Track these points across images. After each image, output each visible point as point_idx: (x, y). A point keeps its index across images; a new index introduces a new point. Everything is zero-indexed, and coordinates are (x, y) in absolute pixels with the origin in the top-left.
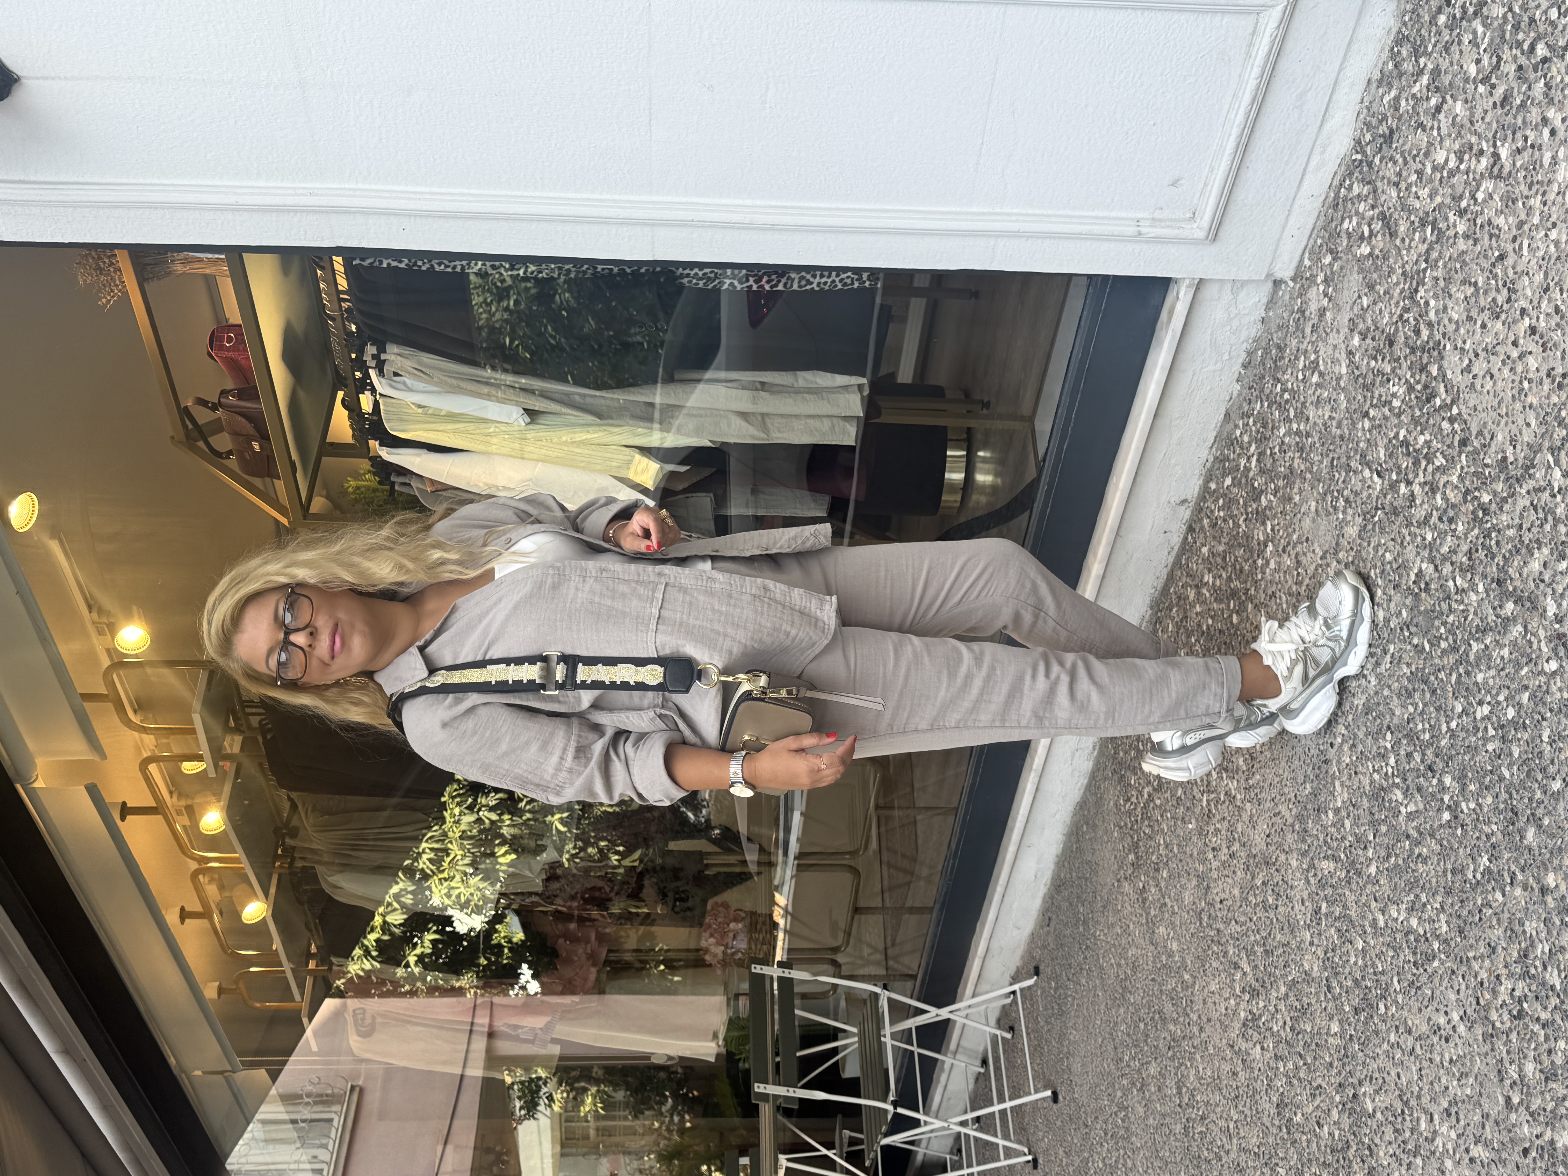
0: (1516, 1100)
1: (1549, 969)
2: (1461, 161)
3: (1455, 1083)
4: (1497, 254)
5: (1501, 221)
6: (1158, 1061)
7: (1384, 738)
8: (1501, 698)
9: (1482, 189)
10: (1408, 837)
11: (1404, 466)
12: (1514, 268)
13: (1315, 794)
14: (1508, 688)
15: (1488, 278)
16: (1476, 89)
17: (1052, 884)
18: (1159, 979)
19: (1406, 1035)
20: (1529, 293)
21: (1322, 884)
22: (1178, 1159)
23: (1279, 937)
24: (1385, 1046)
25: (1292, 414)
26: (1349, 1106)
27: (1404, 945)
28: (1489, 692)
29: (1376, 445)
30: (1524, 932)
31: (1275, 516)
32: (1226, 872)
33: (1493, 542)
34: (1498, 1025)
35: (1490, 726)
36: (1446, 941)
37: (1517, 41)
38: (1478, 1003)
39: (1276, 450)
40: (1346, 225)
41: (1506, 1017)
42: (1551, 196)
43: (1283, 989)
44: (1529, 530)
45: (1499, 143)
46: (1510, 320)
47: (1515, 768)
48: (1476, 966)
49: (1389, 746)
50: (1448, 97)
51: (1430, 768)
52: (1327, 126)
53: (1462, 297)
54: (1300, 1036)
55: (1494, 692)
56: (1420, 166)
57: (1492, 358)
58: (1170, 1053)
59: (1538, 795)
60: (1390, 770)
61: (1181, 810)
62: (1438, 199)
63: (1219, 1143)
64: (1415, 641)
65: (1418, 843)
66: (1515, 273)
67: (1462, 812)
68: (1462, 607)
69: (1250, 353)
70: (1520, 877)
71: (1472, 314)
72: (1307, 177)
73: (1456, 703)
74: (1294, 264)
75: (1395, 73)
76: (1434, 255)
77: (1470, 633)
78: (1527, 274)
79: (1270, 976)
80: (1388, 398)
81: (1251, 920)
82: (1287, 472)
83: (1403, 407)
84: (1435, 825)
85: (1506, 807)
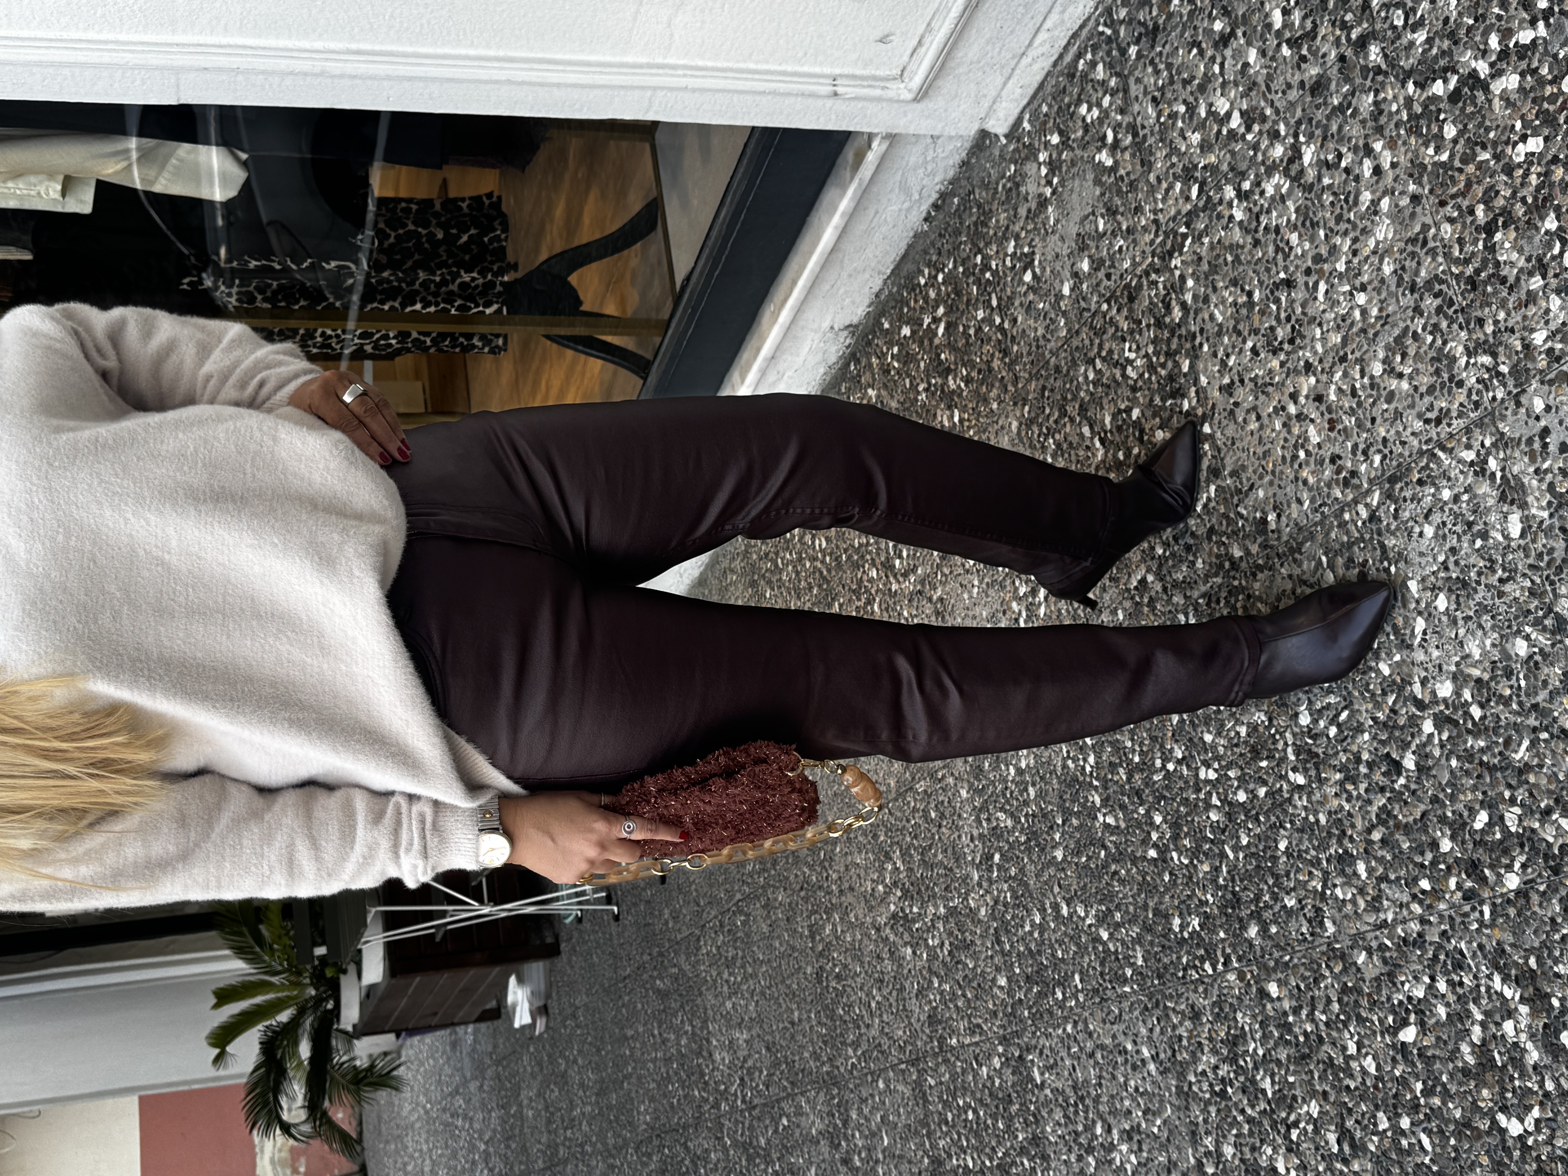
2: (1249, 129)
3: (1140, 1113)
4: (1282, 275)
5: (1294, 238)
6: (789, 892)
8: (1231, 774)
10: (1104, 847)
11: (1136, 451)
12: (1303, 305)
14: (1242, 769)
15: (1268, 299)
16: (1279, 45)
20: (1319, 348)
21: (996, 834)
23: (940, 857)
24: (1060, 1032)
25: (994, 301)
26: (1013, 1063)
27: (1090, 949)
28: (1218, 758)
29: (1102, 407)
30: (1235, 1019)
34: (1195, 1089)
35: (1214, 795)
36: (1140, 974)
39: (972, 332)
40: (1083, 110)
41: (1206, 1087)
43: (942, 910)
45: (1302, 139)
46: (1291, 365)
47: (1241, 855)
48: (1174, 1018)
50: (1239, 32)
51: (1138, 794)
53: (1231, 300)
54: (960, 967)
57: (1262, 398)
58: (803, 894)
59: (1267, 898)
60: (1088, 769)
62: (1212, 159)
65: (1116, 861)
66: (1304, 314)
67: (1172, 859)
69: (944, 197)
70: (1235, 964)
71: (1240, 327)
73: (1176, 746)
74: (1010, 122)
76: (1199, 225)
78: (1320, 325)
79: (928, 888)
80: (1122, 361)
81: (908, 821)
82: (984, 367)
83: (1140, 383)
84: (1138, 854)
85: (1226, 886)
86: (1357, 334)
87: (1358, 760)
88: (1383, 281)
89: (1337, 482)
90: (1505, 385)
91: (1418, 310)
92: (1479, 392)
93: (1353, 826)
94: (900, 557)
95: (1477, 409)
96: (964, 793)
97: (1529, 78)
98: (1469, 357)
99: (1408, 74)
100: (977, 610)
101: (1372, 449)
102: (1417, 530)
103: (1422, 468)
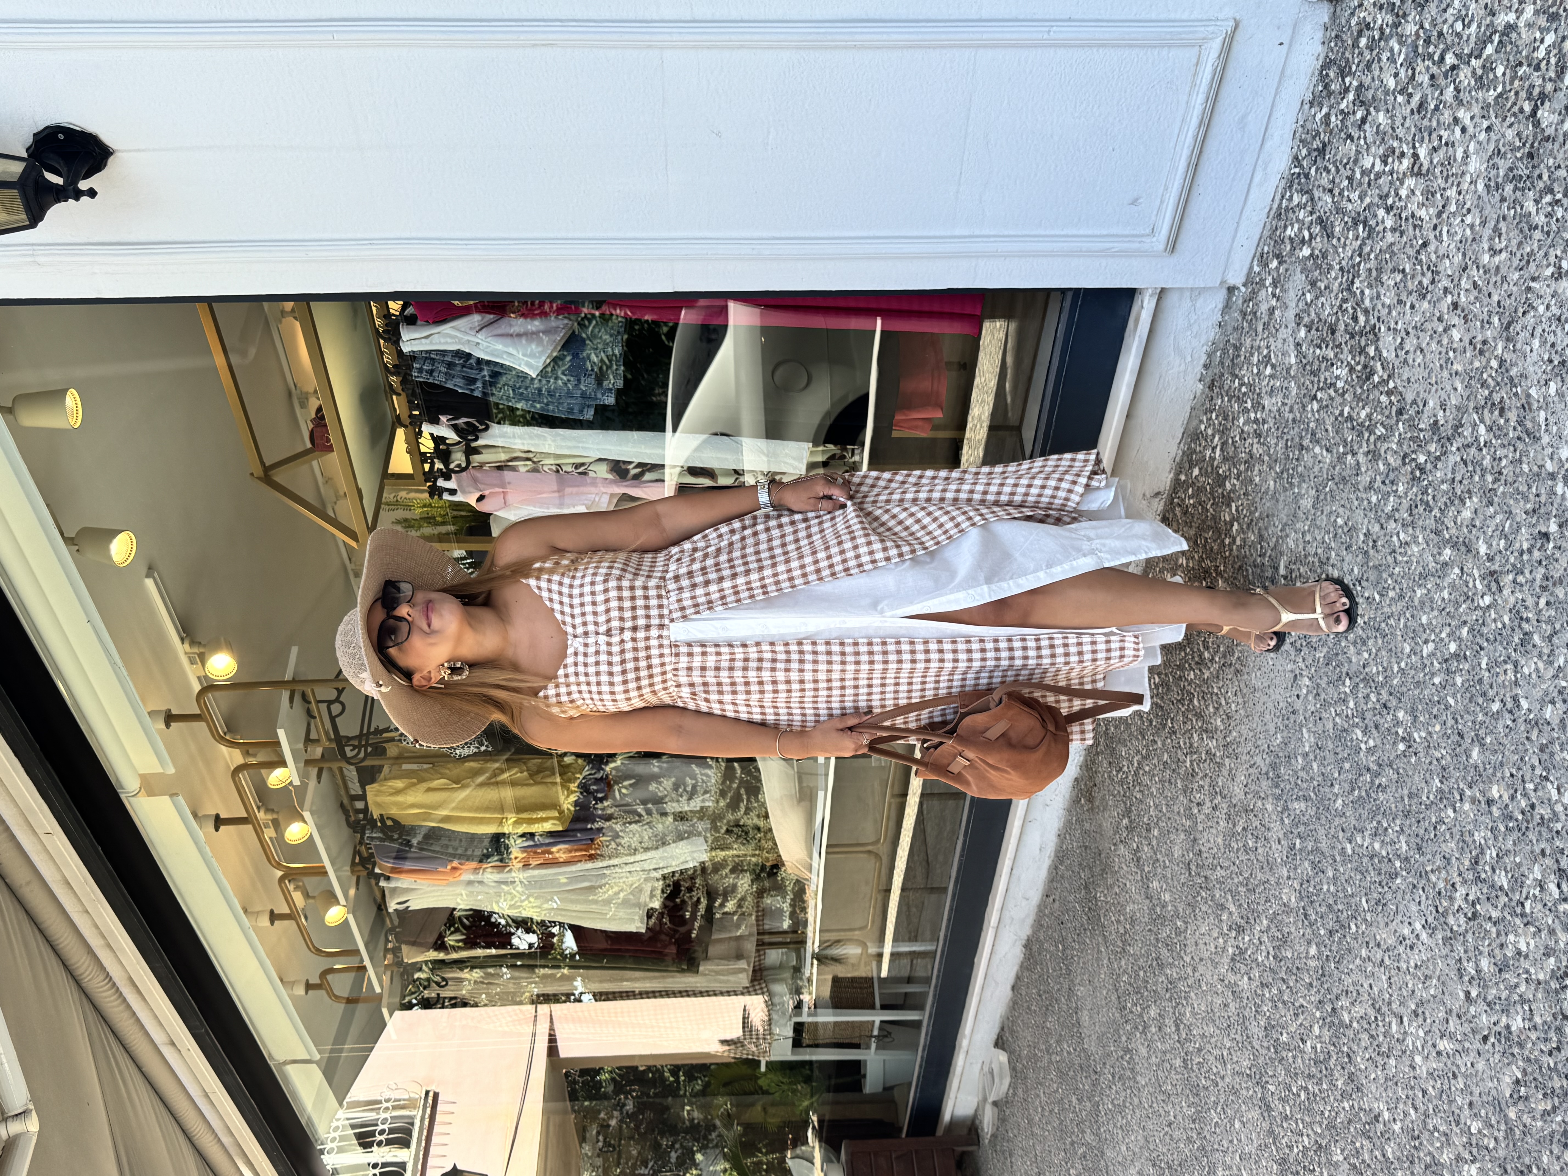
0: (1474, 994)
1: (1497, 872)
2: (1386, 164)
3: (1420, 986)
4: (1420, 242)
5: (1422, 213)
6: (1158, 1003)
7: (1344, 684)
9: (1405, 186)
11: (1349, 439)
12: (1435, 253)
13: (1285, 743)
14: (1450, 625)
15: (1414, 264)
16: (1395, 99)
17: (1057, 856)
18: (1155, 929)
19: (1376, 949)
20: (1450, 273)
21: (1296, 823)
22: (1179, 1091)
24: (1358, 961)
25: (1249, 405)
26: (1329, 1020)
27: (1370, 868)
28: (1432, 631)
29: (1325, 425)
30: (1474, 841)
31: (1239, 498)
32: (1209, 824)
33: (1430, 498)
34: (1455, 928)
35: (1435, 662)
36: (1407, 859)
37: (1429, 53)
38: (1437, 911)
39: (1237, 439)
40: (1289, 232)
41: (1462, 920)
42: (1465, 186)
44: (1461, 482)
45: (1417, 145)
46: (1435, 299)
47: (1459, 696)
48: (1433, 878)
49: (1347, 690)
50: (1372, 109)
51: (1385, 706)
52: (1268, 144)
53: (1393, 283)
54: (1282, 963)
55: (1437, 631)
56: (1350, 173)
57: (1421, 334)
58: (1168, 996)
61: (1168, 774)
62: (1368, 200)
63: (1215, 1070)
65: (1378, 775)
66: (1438, 257)
67: (1415, 741)
68: (1406, 559)
69: (1210, 355)
70: (1468, 793)
71: (1401, 298)
72: (1252, 191)
73: (1405, 645)
74: (1245, 271)
75: (1324, 93)
76: (1367, 249)
77: (1414, 581)
78: (1448, 256)
79: (1253, 912)
80: (1333, 381)
81: (1234, 864)
82: (1247, 457)
83: (1346, 388)
84: (1392, 757)
85: (1453, 732)
86: (1471, 245)
87: (1521, 552)
88: (1479, 197)
89: (1475, 356)
92: (1547, 224)
93: (1526, 608)
95: (1548, 236)
98: (1537, 205)
99: (1471, 56)
101: (1492, 315)
102: (1529, 349)
103: (1525, 303)
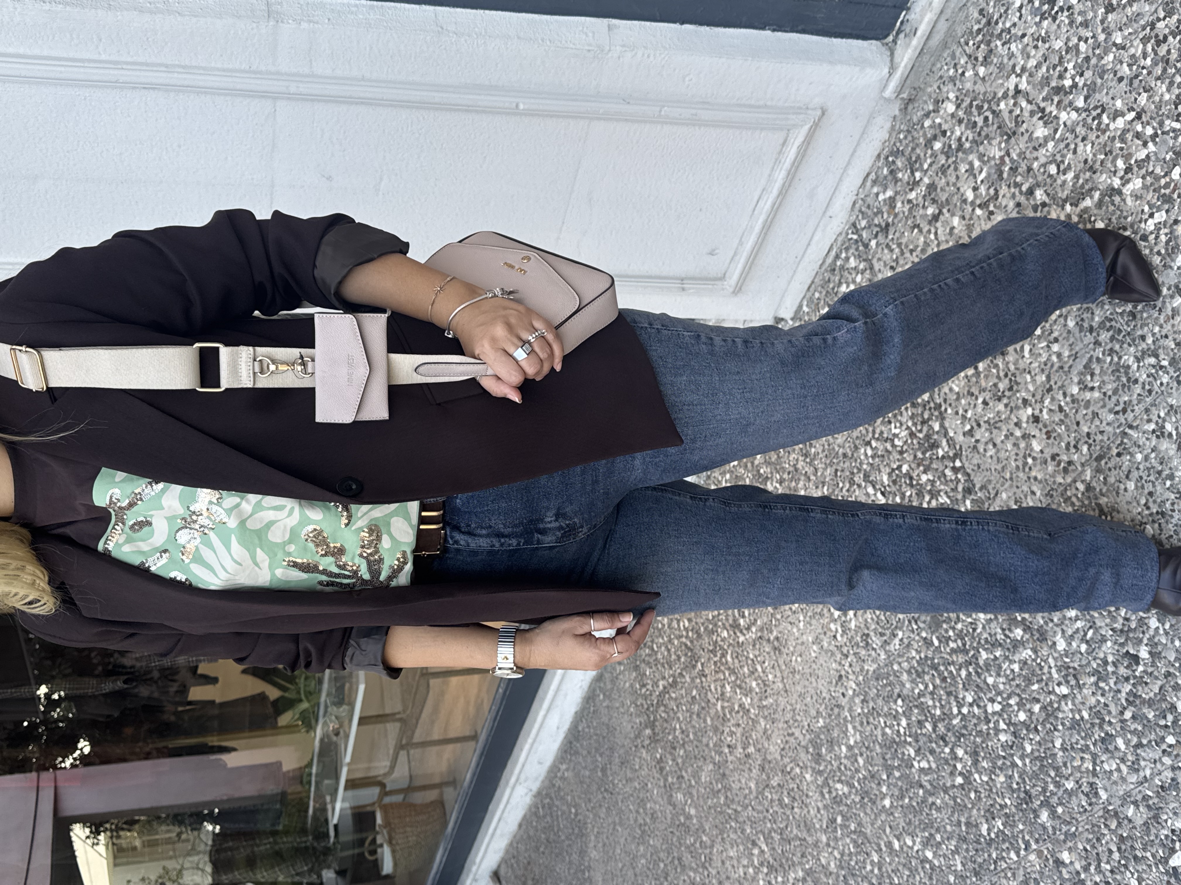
7: (895, 702)
8: (1012, 702)
10: (921, 786)
11: (908, 494)
12: (1014, 364)
13: (827, 728)
14: (1019, 695)
15: (989, 366)
16: (973, 210)
18: (678, 834)
20: (1031, 388)
21: (836, 801)
23: (795, 832)
27: (920, 870)
28: (999, 693)
29: (880, 471)
32: (741, 767)
35: (1001, 722)
36: (961, 877)
37: (1015, 182)
43: (801, 874)
46: (1012, 404)
47: (1027, 761)
50: (945, 211)
51: (943, 738)
52: (831, 210)
57: (995, 431)
59: (1051, 787)
60: (902, 731)
61: (696, 708)
64: (924, 634)
65: (932, 794)
66: (1017, 369)
67: (975, 780)
68: (969, 620)
70: (1034, 846)
71: (972, 390)
73: (966, 694)
74: (794, 308)
75: (890, 178)
77: (979, 643)
78: (1029, 372)
79: (787, 860)
80: (890, 436)
81: (767, 811)
82: (791, 469)
83: (905, 447)
84: (948, 785)
85: (1019, 789)
86: (1057, 371)
87: (1105, 662)
88: (1069, 332)
89: (1058, 472)
90: (1168, 373)
91: (1097, 343)
92: (1149, 383)
93: (1109, 713)
94: (743, 617)
95: (1150, 394)
96: (808, 777)
97: (1148, 178)
98: (1139, 362)
99: (1065, 201)
100: (804, 637)
101: (1080, 443)
102: (1122, 487)
103: (1119, 445)
